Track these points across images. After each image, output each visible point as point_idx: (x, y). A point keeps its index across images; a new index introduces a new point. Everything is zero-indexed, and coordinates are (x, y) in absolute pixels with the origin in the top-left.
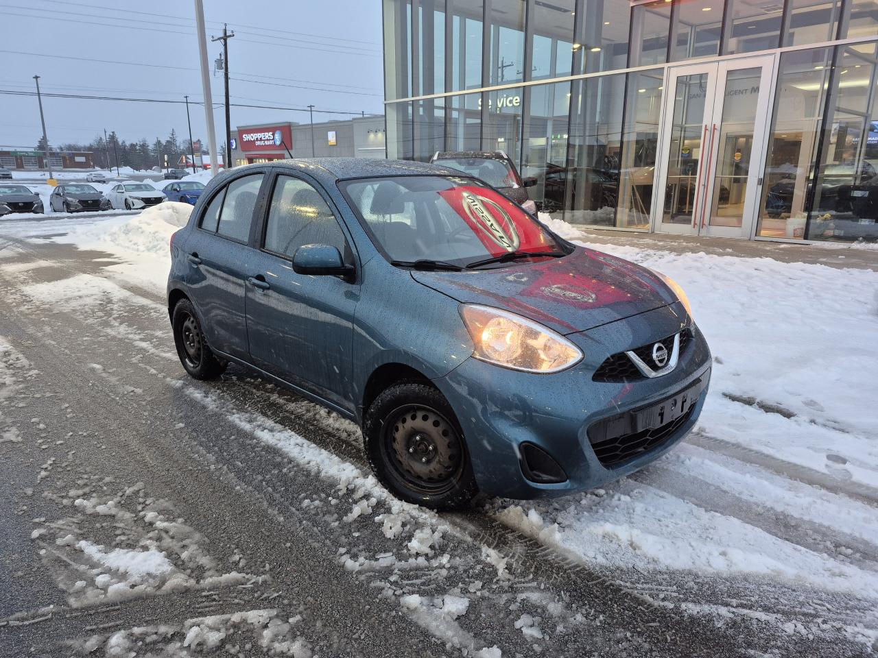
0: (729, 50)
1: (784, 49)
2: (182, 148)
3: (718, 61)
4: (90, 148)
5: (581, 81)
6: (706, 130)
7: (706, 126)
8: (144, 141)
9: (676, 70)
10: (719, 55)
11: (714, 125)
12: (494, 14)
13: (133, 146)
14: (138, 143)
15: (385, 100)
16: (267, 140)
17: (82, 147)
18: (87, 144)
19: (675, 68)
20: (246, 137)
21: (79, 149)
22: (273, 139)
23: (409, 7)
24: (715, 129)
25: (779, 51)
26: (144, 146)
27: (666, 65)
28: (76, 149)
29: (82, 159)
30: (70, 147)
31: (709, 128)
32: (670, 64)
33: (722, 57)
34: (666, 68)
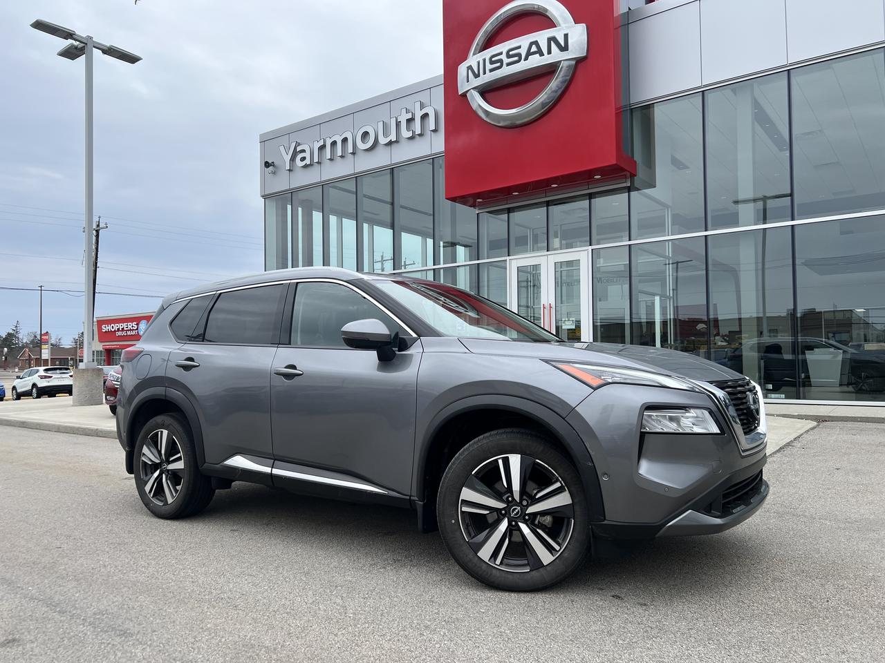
0: (555, 247)
1: (594, 247)
2: (24, 341)
3: (547, 255)
5: (442, 271)
6: (544, 308)
7: (544, 305)
9: (515, 263)
10: (548, 251)
11: (550, 304)
12: (366, 214)
16: (130, 330)
19: (515, 261)
20: (105, 328)
22: (137, 329)
23: (289, 207)
24: (551, 307)
25: (590, 248)
27: (508, 258)
31: (546, 306)
32: (511, 257)
33: (549, 253)
34: (508, 261)
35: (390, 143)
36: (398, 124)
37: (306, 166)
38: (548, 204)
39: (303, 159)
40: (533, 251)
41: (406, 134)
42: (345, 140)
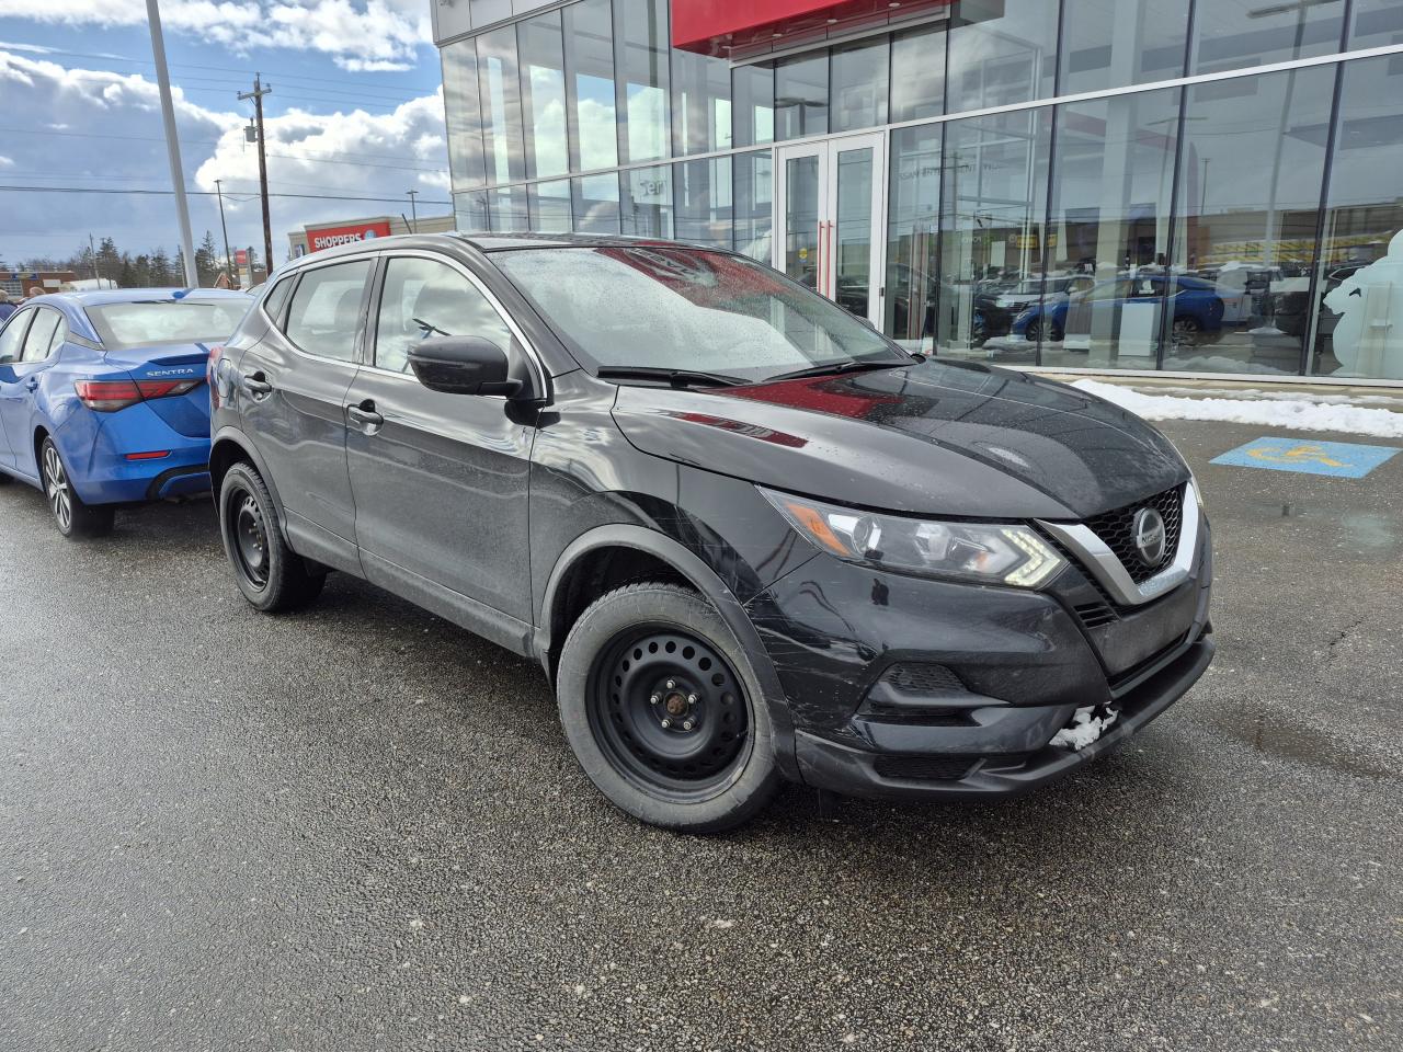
1: (894, 126)
3: (828, 141)
6: (821, 227)
7: (821, 222)
8: (160, 251)
9: (784, 153)
10: (829, 132)
11: (830, 221)
13: (142, 260)
14: (150, 255)
15: (453, 189)
18: (66, 259)
24: (830, 226)
25: (888, 128)
26: (159, 259)
27: (774, 146)
28: (46, 267)
29: (55, 283)
30: (36, 264)
31: (825, 224)
32: (777, 144)
33: (831, 136)
34: (773, 150)
38: (831, 51)
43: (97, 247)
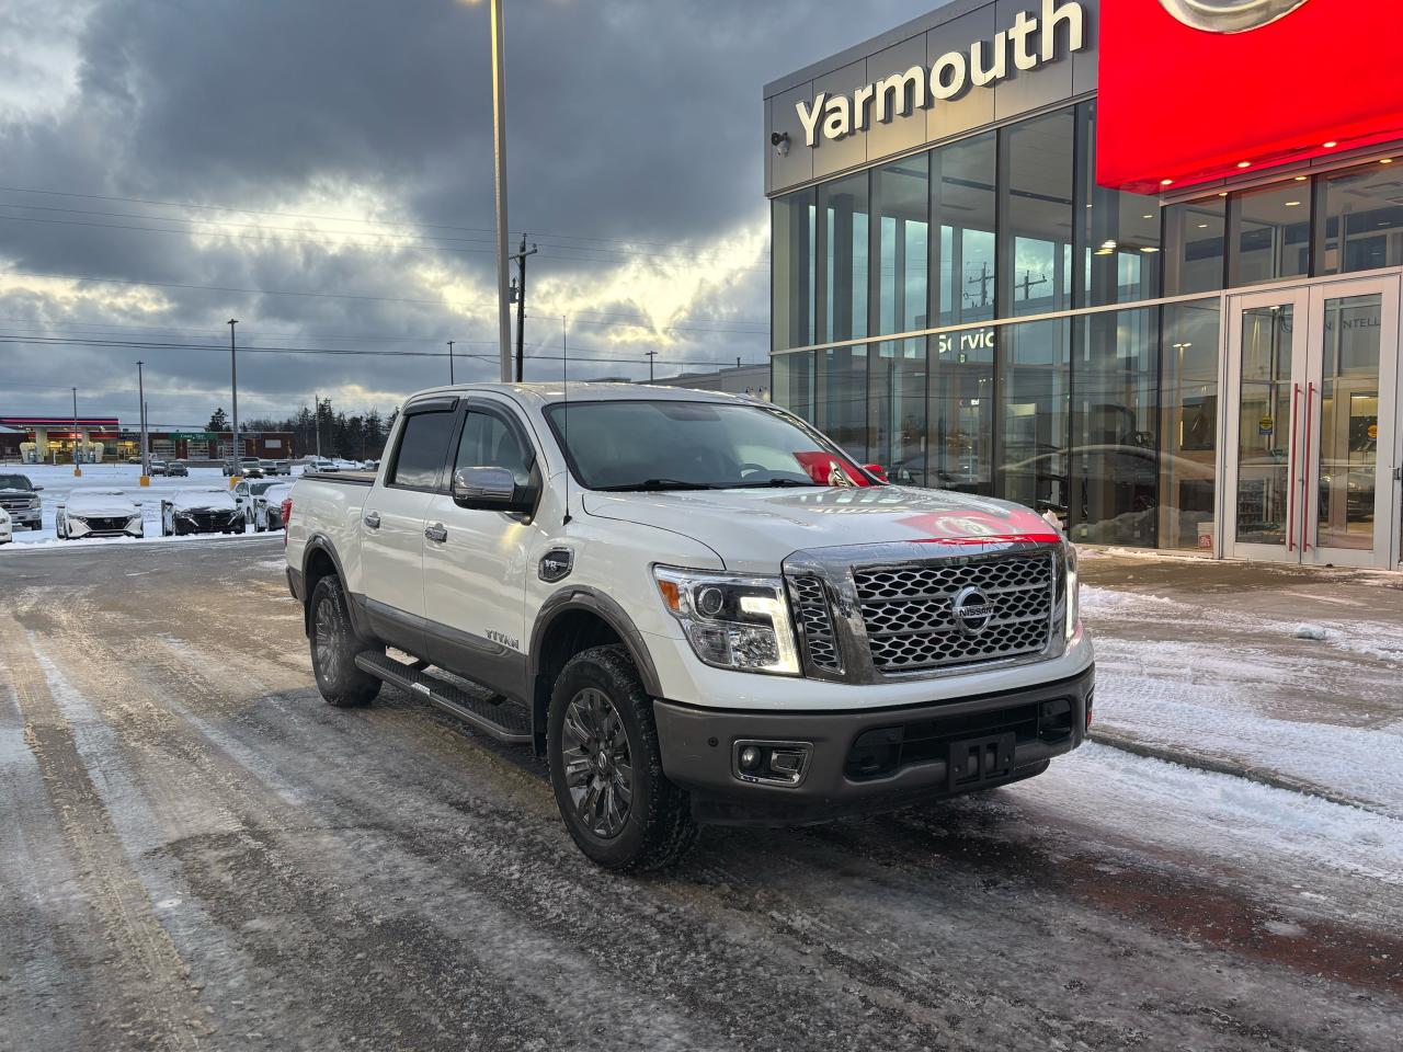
0: (1327, 268)
3: (1309, 286)
4: (288, 426)
5: (1088, 319)
6: (1297, 391)
7: (1296, 385)
9: (1239, 301)
10: (1310, 277)
11: (1311, 384)
15: (772, 350)
17: (275, 425)
18: (285, 421)
19: (1239, 298)
21: (272, 428)
23: (812, 209)
24: (1311, 390)
27: (1223, 293)
28: (266, 429)
29: (276, 444)
30: (258, 425)
31: (1302, 387)
32: (1229, 291)
33: (1314, 280)
34: (1223, 298)
35: (994, 82)
36: (1010, 45)
37: (841, 137)
38: (1316, 180)
39: (836, 124)
40: (1281, 276)
41: (1023, 61)
42: (910, 85)
43: (313, 409)
